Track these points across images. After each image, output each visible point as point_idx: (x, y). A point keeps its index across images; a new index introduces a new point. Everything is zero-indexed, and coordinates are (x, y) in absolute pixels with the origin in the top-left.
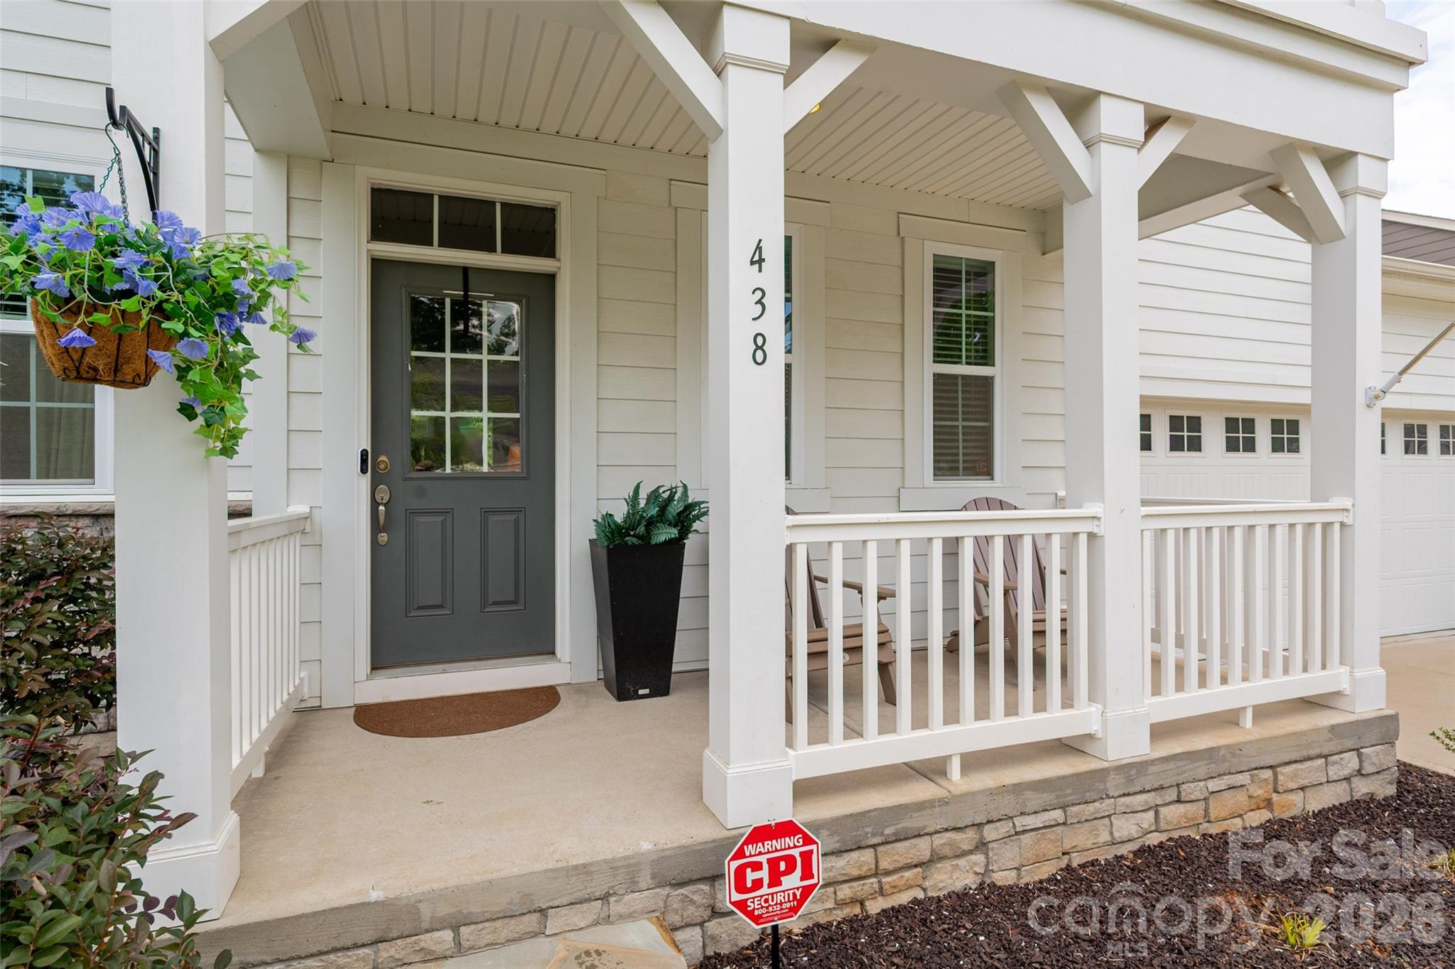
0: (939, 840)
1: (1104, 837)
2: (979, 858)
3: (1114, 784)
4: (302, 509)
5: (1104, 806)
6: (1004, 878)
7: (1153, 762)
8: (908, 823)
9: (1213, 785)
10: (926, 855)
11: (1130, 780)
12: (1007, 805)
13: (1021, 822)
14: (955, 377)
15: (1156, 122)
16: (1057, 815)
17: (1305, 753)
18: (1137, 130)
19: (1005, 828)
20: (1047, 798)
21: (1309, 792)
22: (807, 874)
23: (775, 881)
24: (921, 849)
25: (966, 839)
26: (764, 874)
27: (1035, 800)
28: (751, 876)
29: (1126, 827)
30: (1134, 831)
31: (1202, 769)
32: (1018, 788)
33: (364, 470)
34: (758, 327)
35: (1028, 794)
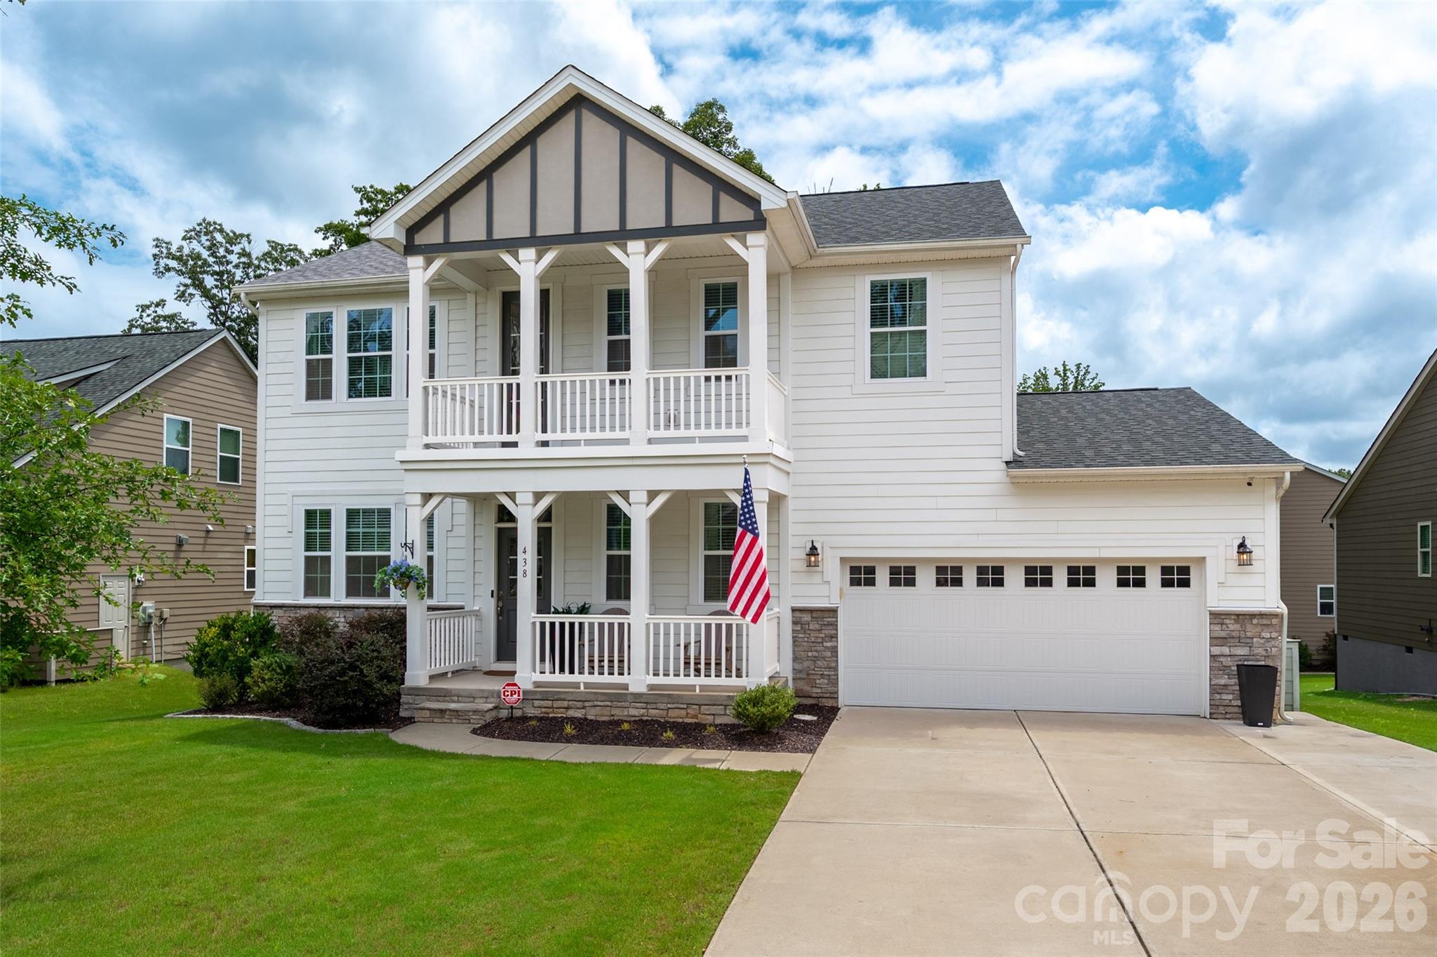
0: (570, 703)
1: (626, 713)
2: (583, 710)
3: (630, 698)
4: (476, 608)
5: (626, 704)
6: (590, 717)
7: (645, 694)
8: (562, 696)
9: (669, 706)
10: (566, 706)
11: (636, 698)
12: (592, 697)
13: (596, 703)
14: (719, 556)
15: (652, 495)
16: (609, 703)
17: (714, 703)
18: (644, 498)
19: (591, 704)
20: (604, 698)
21: (716, 717)
22: (519, 696)
23: (512, 696)
24: (565, 704)
25: (579, 705)
26: (509, 693)
27: (601, 698)
28: (506, 693)
29: (633, 712)
30: (637, 714)
31: (665, 700)
32: (595, 693)
33: (492, 596)
34: (525, 568)
35: (599, 696)
